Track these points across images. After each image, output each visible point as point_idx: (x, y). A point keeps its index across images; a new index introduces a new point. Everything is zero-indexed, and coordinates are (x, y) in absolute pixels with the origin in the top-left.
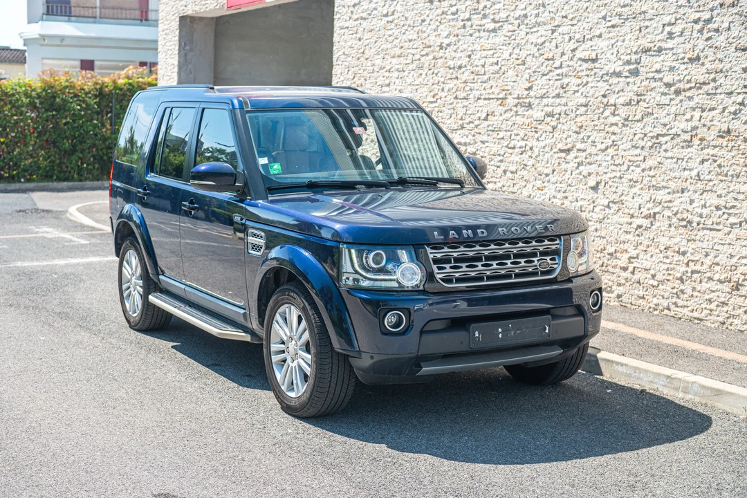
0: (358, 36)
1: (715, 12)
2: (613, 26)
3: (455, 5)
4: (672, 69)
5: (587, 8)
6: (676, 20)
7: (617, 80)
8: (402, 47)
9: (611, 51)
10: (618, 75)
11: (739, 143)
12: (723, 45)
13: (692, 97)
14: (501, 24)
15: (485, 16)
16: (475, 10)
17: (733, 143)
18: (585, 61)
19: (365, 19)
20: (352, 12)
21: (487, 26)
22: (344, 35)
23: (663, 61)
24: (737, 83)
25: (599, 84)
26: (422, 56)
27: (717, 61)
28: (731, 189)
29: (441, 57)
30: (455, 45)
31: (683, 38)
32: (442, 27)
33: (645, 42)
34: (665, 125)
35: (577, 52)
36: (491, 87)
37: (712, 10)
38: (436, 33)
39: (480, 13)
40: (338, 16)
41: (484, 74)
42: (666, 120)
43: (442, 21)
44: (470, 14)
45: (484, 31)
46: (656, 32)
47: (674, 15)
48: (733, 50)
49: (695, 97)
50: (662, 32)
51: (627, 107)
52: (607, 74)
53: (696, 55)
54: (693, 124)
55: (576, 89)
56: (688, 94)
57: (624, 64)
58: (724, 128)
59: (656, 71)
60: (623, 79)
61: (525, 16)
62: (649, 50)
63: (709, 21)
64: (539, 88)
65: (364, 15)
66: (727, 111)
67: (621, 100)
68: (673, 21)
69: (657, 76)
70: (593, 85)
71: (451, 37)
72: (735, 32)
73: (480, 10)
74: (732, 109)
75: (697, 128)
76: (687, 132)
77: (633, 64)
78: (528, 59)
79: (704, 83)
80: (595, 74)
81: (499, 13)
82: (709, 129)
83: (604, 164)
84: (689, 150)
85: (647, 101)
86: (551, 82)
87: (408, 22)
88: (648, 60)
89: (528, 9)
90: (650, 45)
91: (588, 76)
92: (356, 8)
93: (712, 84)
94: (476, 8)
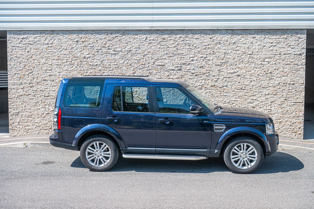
0: (27, 51)
1: (208, 55)
2: (170, 56)
3: (92, 44)
4: (194, 69)
5: (159, 50)
6: (194, 56)
7: (173, 71)
8: (59, 57)
9: (170, 63)
10: (174, 70)
11: (218, 88)
12: (211, 64)
13: (201, 77)
14: (118, 52)
15: (109, 49)
16: (104, 46)
17: (216, 88)
18: (159, 65)
19: (32, 44)
20: (21, 41)
21: (111, 52)
22: (15, 49)
23: (190, 67)
24: (216, 73)
25: (165, 72)
26: (72, 60)
27: (209, 68)
28: (216, 100)
29: (85, 61)
30: (93, 57)
31: (197, 61)
32: (85, 51)
33: (183, 62)
34: (192, 84)
35: (155, 63)
36: (114, 72)
37: (207, 55)
38: (81, 53)
39: (106, 48)
40: (10, 41)
41: (110, 68)
42: (193, 83)
43: (84, 49)
44: (101, 48)
45: (109, 54)
46: (187, 59)
47: (194, 55)
48: (214, 65)
49: (202, 77)
50: (189, 59)
51: (177, 79)
52: (169, 70)
53: (202, 66)
54: (202, 84)
55: (156, 73)
56: (200, 76)
57: (176, 67)
58: (213, 84)
59: (188, 70)
60: (175, 71)
61: (131, 51)
62: (185, 64)
63: (206, 57)
64: (139, 73)
65: (31, 43)
66: (213, 80)
67: (175, 77)
68: (193, 56)
69: (188, 71)
70: (163, 72)
71: (90, 55)
72: (215, 61)
73: (106, 47)
74: (215, 80)
75: (204, 84)
76: (200, 86)
77: (179, 67)
78: (132, 64)
79: (205, 73)
80: (164, 69)
81: (116, 49)
82: (208, 85)
83: (170, 95)
84: (201, 90)
85: (185, 77)
86: (144, 71)
87: (63, 48)
88: (185, 66)
89: (132, 48)
90: (185, 62)
91: (161, 70)
92: (24, 40)
93: (208, 74)
94: (105, 46)
